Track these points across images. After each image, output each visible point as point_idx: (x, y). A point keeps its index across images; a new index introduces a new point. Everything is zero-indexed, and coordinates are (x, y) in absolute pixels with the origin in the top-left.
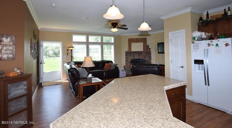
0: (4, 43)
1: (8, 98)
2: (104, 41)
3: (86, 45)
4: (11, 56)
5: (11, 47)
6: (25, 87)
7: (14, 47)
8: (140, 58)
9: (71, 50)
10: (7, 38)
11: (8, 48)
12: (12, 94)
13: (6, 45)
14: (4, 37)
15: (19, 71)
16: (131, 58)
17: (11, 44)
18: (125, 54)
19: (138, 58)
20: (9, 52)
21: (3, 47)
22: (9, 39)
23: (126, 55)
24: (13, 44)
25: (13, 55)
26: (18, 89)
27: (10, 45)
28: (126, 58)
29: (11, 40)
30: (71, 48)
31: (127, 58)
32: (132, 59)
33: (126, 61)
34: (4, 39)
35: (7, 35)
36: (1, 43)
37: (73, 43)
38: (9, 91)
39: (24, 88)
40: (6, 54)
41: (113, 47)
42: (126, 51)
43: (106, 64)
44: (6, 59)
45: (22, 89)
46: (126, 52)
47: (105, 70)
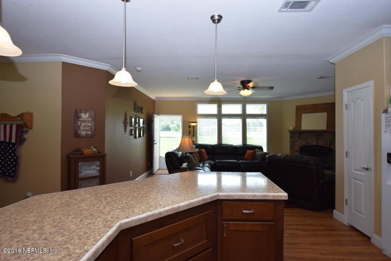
0: (83, 119)
1: (78, 176)
2: (248, 112)
3: (216, 119)
4: (89, 133)
5: (89, 123)
6: (99, 168)
7: (93, 123)
8: (319, 145)
9: (194, 126)
10: (85, 114)
11: (87, 125)
12: (84, 173)
13: (85, 121)
14: (82, 113)
15: (95, 149)
16: (300, 143)
17: (90, 120)
18: (288, 135)
19: (315, 144)
20: (87, 128)
21: (81, 123)
22: (87, 115)
23: (291, 137)
24: (92, 120)
25: (92, 131)
26: (89, 169)
27: (89, 122)
28: (291, 142)
29: (90, 116)
30: (193, 124)
31: (293, 143)
32: (304, 144)
33: (290, 148)
34: (83, 115)
35: (86, 110)
36: (80, 119)
37: (197, 117)
38: (79, 170)
39: (97, 169)
40: (86, 130)
41: (264, 121)
42: (291, 128)
43: (248, 151)
44: (85, 136)
45: (94, 169)
46: (291, 132)
47: (244, 161)
